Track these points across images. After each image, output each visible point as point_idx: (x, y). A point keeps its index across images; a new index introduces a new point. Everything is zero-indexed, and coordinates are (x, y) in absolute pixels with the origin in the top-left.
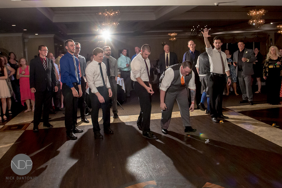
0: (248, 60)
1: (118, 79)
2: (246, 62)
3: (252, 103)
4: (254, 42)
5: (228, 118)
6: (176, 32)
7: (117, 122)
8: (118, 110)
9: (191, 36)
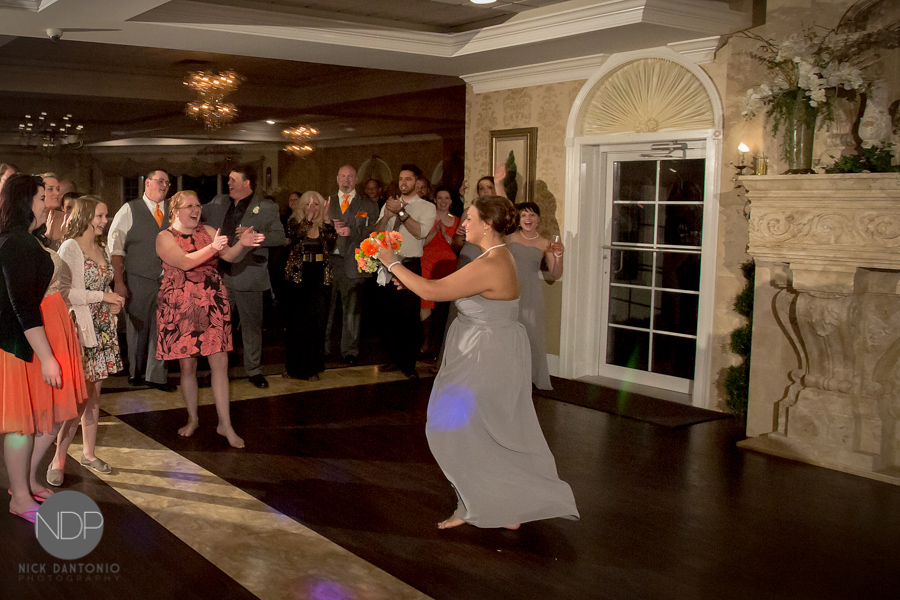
4: (220, 177)
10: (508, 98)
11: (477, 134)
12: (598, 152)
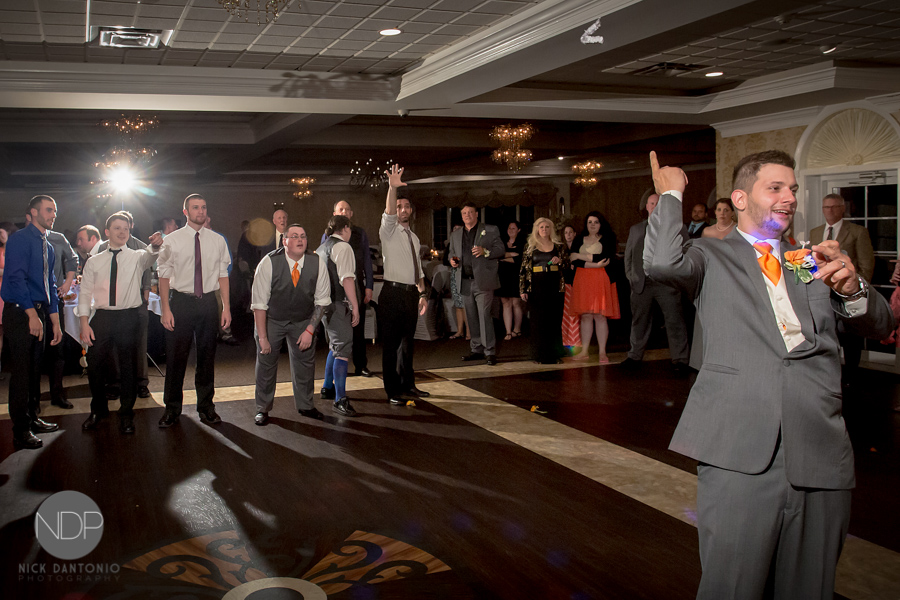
0: (488, 252)
1: (152, 297)
2: (482, 256)
3: (494, 361)
4: (518, 207)
5: (427, 395)
6: (312, 176)
7: (147, 406)
8: (150, 378)
9: (350, 186)
10: (748, 140)
11: (726, 169)
12: (819, 181)
